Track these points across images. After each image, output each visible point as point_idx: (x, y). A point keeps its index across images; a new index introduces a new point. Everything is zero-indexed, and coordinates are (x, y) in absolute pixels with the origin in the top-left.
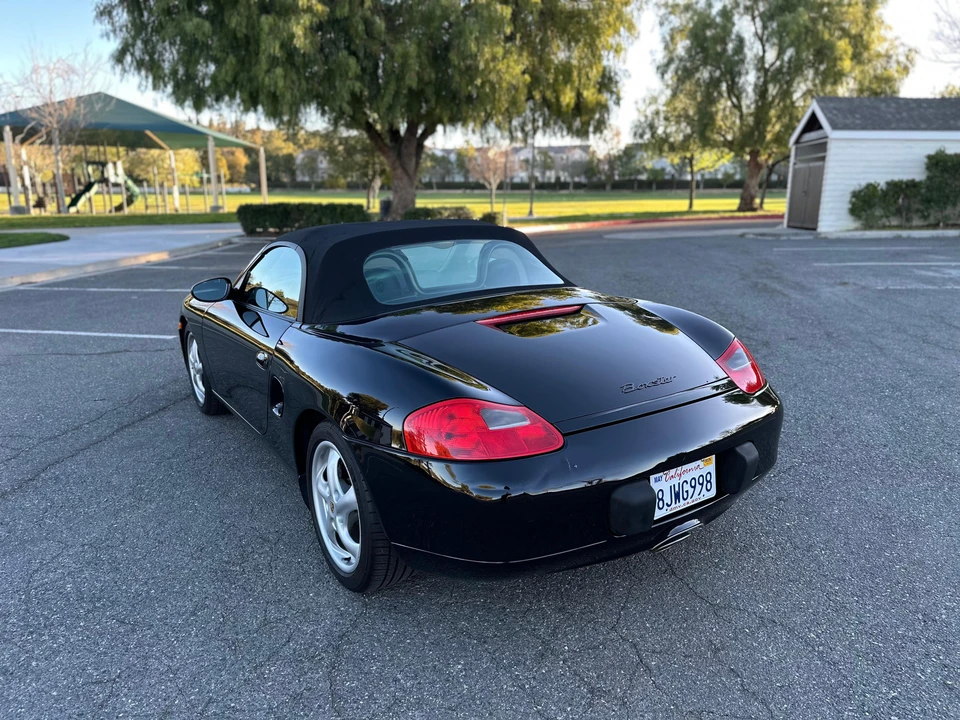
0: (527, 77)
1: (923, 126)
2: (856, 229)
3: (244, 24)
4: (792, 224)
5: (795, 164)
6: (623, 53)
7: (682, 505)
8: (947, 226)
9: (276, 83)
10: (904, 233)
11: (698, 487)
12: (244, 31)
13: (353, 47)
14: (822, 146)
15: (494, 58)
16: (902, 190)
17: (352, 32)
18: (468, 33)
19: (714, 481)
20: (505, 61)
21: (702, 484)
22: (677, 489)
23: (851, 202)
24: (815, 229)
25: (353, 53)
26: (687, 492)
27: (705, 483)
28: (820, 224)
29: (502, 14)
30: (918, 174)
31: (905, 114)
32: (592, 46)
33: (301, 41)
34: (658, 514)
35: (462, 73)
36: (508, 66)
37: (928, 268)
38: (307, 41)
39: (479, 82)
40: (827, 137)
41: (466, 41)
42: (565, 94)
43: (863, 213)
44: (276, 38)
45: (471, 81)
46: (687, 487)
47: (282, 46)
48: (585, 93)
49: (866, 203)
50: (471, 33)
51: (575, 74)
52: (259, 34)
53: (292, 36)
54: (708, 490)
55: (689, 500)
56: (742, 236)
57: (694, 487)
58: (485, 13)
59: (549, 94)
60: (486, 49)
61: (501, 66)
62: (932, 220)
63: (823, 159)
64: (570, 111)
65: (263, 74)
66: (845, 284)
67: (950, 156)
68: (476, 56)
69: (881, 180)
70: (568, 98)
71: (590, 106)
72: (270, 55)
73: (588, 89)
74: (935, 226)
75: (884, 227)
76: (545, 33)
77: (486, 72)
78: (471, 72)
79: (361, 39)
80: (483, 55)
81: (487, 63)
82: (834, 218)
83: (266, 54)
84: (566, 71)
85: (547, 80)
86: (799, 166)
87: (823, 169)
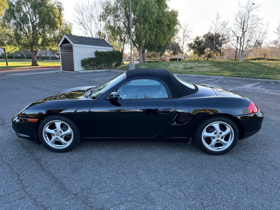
2: (83, 70)
4: (63, 69)
5: (61, 52)
8: (103, 69)
10: (96, 71)
14: (71, 48)
16: (93, 60)
23: (81, 63)
24: (74, 70)
28: (75, 69)
30: (93, 56)
31: (87, 41)
40: (72, 45)
43: (85, 66)
49: (85, 63)
62: (99, 67)
63: (72, 51)
69: (86, 57)
74: (100, 69)
75: (90, 69)
82: (78, 67)
86: (62, 53)
87: (72, 54)
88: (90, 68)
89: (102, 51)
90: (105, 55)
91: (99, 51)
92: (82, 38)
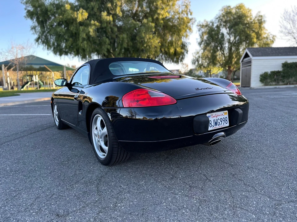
0: (160, 44)
1: (280, 55)
2: (263, 86)
3: (75, 29)
4: (242, 86)
5: (242, 68)
6: (188, 37)
7: (218, 127)
8: (290, 84)
9: (84, 46)
10: (277, 87)
11: (223, 122)
12: (75, 31)
13: (107, 36)
14: (250, 62)
15: (150, 38)
16: (276, 74)
17: (107, 31)
18: (141, 31)
19: (228, 120)
20: (153, 39)
21: (224, 121)
22: (216, 121)
23: (260, 78)
24: (249, 86)
25: (107, 37)
26: (219, 122)
27: (225, 121)
28: (251, 85)
29: (152, 25)
30: (280, 69)
31: (274, 52)
32: (179, 35)
33: (92, 33)
34: (210, 129)
35: (140, 43)
36: (154, 41)
38: (94, 33)
39: (145, 45)
40: (251, 59)
41: (141, 34)
42: (171, 49)
43: (264, 81)
44: (84, 32)
45: (143, 45)
46: (219, 121)
47: (86, 35)
49: (265, 78)
50: (143, 31)
51: (174, 43)
52: (79, 32)
53: (89, 32)
54: (226, 123)
55: (220, 126)
57: (222, 121)
58: (147, 25)
59: (166, 49)
60: (147, 36)
61: (152, 41)
62: (285, 82)
63: (250, 65)
64: (173, 54)
65: (80, 43)
67: (289, 63)
68: (144, 38)
69: (269, 71)
70: (172, 50)
71: (179, 53)
72: (82, 38)
73: (178, 48)
74: (287, 84)
75: (271, 85)
76: (165, 32)
77: (147, 42)
78: (142, 43)
79: (110, 33)
80: (146, 37)
81: (148, 40)
82: (255, 83)
83: (82, 37)
84: (171, 43)
85: (166, 45)
87: (250, 68)
88: (271, 83)
89: (294, 62)
91: (290, 61)
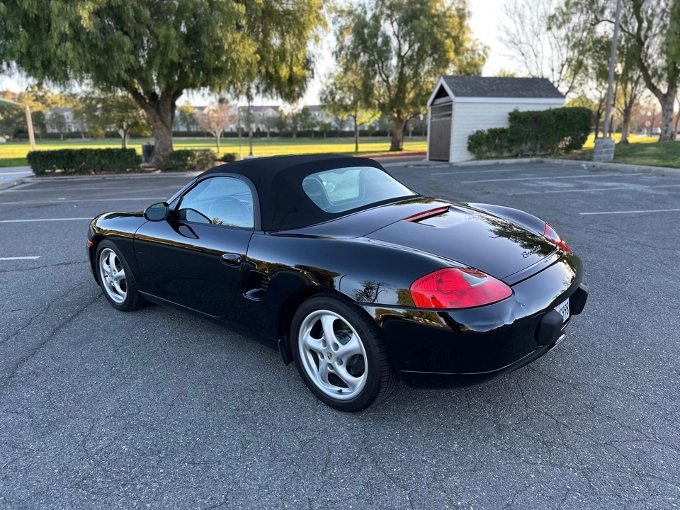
0: (258, 56)
1: (505, 94)
2: (472, 160)
3: (35, 6)
4: (431, 158)
5: (431, 119)
6: (320, 41)
8: (523, 157)
9: (67, 54)
10: (501, 161)
12: (36, 12)
13: (125, 29)
14: (449, 107)
15: (234, 42)
16: (498, 135)
17: (124, 17)
18: (214, 22)
20: (241, 44)
23: (468, 143)
24: (448, 161)
25: (126, 33)
28: (451, 157)
29: (238, 10)
30: (504, 124)
31: (494, 87)
32: (300, 36)
33: (87, 22)
35: (210, 52)
36: (244, 48)
37: (527, 181)
38: (91, 23)
39: (224, 58)
40: (452, 101)
41: (213, 29)
42: (283, 69)
43: (476, 149)
44: (65, 19)
45: (218, 58)
47: (71, 25)
48: (295, 69)
49: (477, 143)
50: (217, 23)
51: (288, 54)
52: (49, 15)
53: (80, 18)
56: (406, 166)
58: (225, 8)
59: (271, 70)
60: (229, 35)
61: (240, 48)
62: (514, 152)
63: (450, 115)
64: (286, 82)
65: (54, 47)
66: (488, 193)
67: (522, 113)
68: (221, 39)
69: (485, 127)
70: (284, 72)
71: (299, 78)
72: (60, 32)
73: (297, 66)
74: (516, 156)
75: (488, 158)
76: (265, 26)
77: (229, 52)
78: (218, 50)
79: (132, 23)
80: (226, 39)
81: (230, 45)
82: (459, 153)
83: (58, 31)
84: (282, 53)
85: (269, 58)
86: (434, 120)
87: (450, 122)
88: (488, 154)
89: (531, 110)
90: (536, 121)
91: (522, 109)
92: (482, 81)
